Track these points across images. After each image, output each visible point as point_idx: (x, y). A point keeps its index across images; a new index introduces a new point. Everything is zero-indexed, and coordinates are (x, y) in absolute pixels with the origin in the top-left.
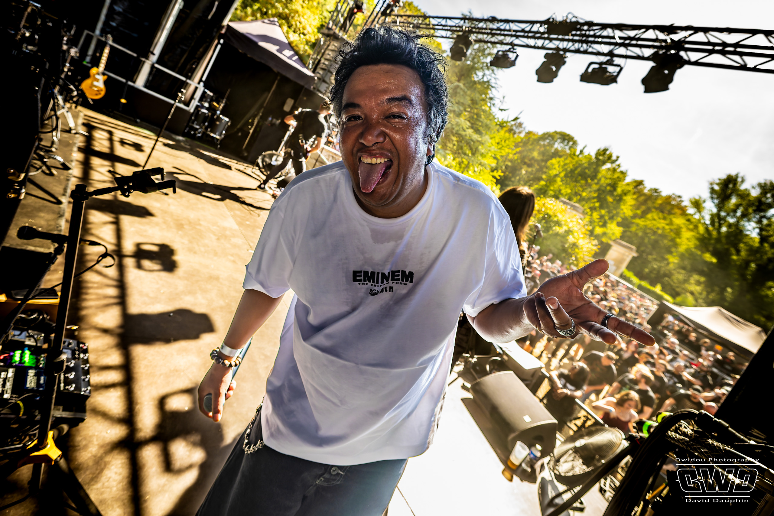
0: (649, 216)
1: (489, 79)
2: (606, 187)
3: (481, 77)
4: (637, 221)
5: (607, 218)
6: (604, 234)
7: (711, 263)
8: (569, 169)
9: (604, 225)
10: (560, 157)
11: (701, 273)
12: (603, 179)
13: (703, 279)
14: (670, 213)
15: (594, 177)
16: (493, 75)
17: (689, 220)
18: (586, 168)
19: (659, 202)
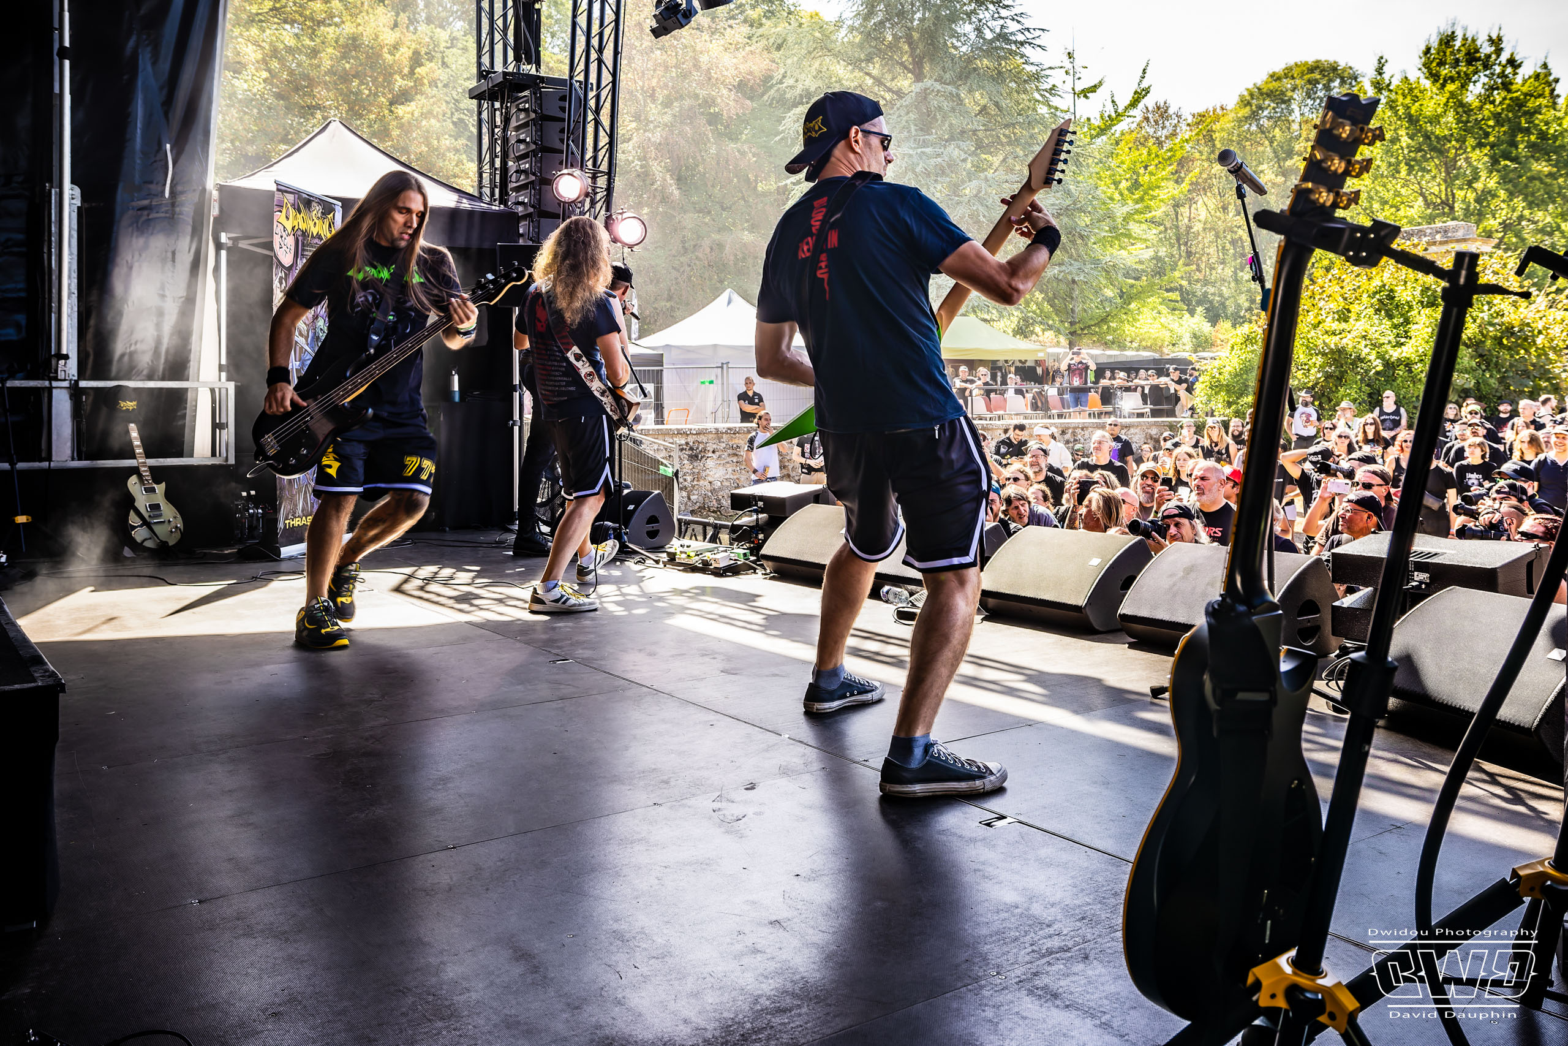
1: (997, 31)
3: (972, 35)
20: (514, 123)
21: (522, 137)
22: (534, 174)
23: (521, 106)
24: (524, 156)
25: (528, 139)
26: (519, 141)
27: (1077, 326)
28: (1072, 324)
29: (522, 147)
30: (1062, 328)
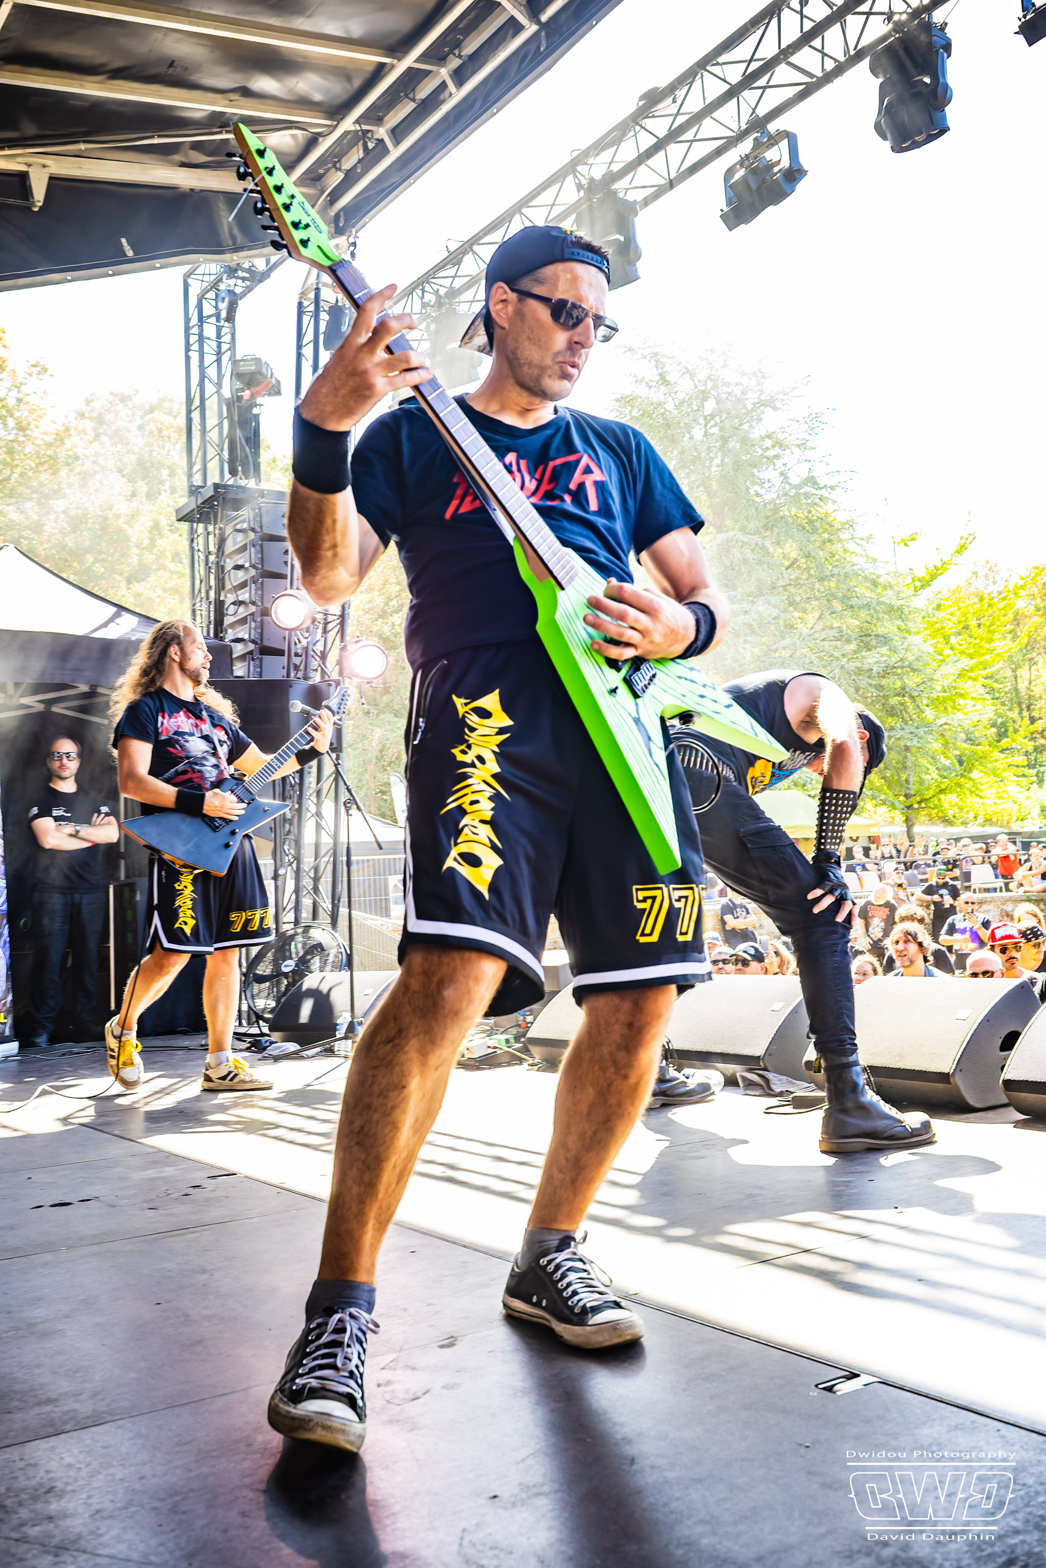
1: (805, 475)
3: (778, 481)
16: (809, 454)
20: (229, 547)
21: (240, 563)
22: (253, 603)
23: (238, 527)
24: (243, 585)
25: (247, 565)
26: (238, 567)
27: (913, 799)
28: (907, 796)
29: (240, 574)
30: (897, 805)
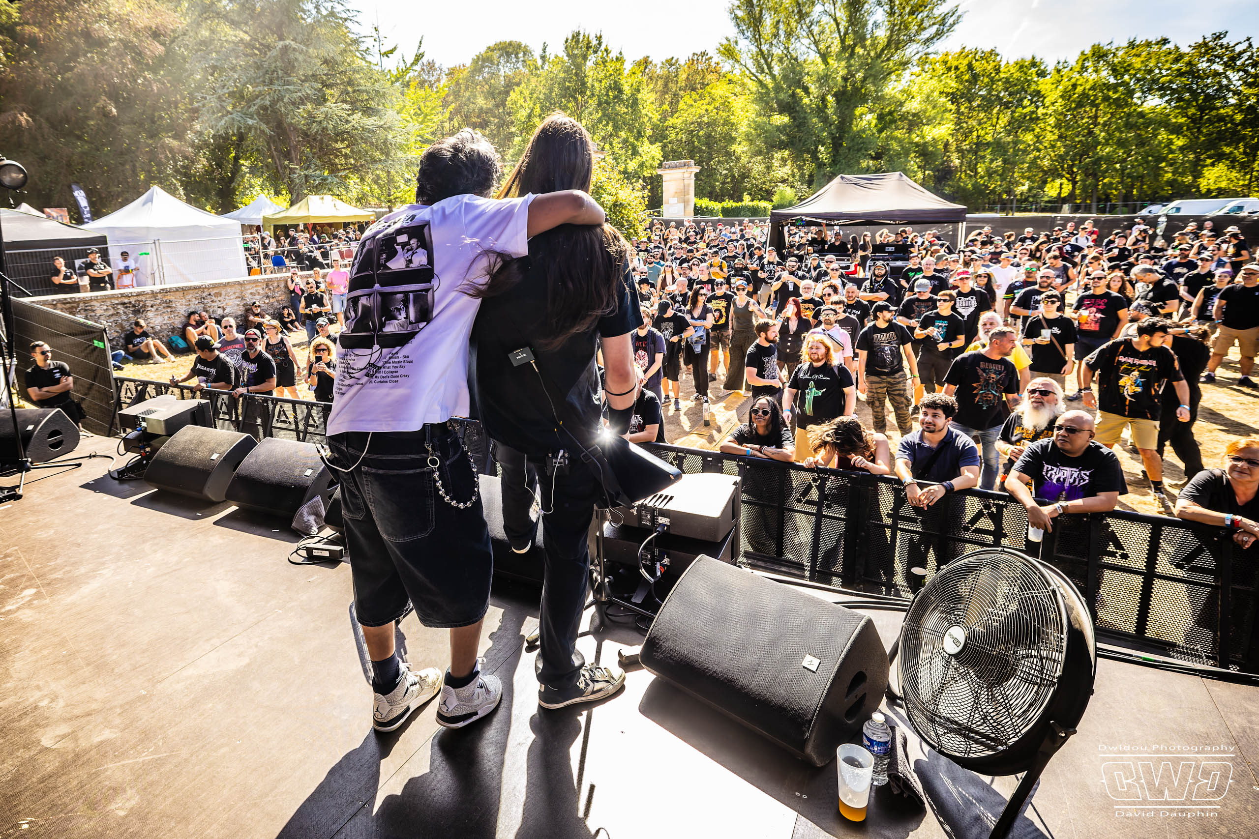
0: (681, 105)
2: (607, 95)
4: (670, 121)
5: (632, 140)
6: (642, 165)
7: (785, 126)
8: (542, 96)
9: (635, 153)
10: (518, 85)
11: (782, 146)
12: (597, 84)
13: (786, 153)
14: (704, 85)
15: (582, 87)
17: (730, 81)
18: (564, 80)
19: (683, 76)
27: (392, 197)
28: (389, 195)
30: (383, 198)
